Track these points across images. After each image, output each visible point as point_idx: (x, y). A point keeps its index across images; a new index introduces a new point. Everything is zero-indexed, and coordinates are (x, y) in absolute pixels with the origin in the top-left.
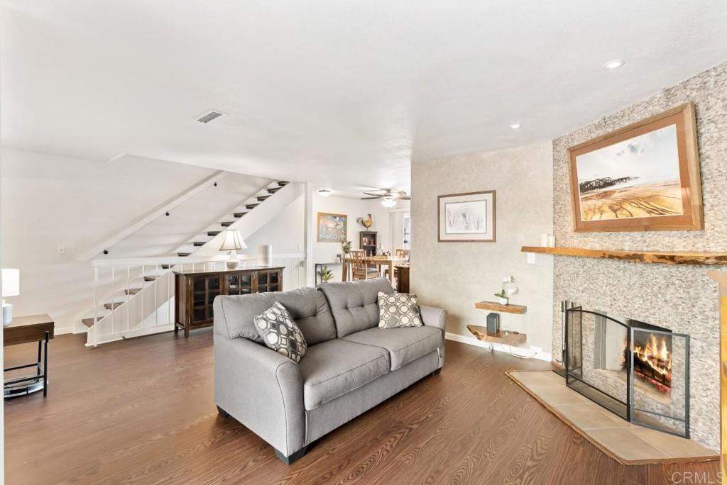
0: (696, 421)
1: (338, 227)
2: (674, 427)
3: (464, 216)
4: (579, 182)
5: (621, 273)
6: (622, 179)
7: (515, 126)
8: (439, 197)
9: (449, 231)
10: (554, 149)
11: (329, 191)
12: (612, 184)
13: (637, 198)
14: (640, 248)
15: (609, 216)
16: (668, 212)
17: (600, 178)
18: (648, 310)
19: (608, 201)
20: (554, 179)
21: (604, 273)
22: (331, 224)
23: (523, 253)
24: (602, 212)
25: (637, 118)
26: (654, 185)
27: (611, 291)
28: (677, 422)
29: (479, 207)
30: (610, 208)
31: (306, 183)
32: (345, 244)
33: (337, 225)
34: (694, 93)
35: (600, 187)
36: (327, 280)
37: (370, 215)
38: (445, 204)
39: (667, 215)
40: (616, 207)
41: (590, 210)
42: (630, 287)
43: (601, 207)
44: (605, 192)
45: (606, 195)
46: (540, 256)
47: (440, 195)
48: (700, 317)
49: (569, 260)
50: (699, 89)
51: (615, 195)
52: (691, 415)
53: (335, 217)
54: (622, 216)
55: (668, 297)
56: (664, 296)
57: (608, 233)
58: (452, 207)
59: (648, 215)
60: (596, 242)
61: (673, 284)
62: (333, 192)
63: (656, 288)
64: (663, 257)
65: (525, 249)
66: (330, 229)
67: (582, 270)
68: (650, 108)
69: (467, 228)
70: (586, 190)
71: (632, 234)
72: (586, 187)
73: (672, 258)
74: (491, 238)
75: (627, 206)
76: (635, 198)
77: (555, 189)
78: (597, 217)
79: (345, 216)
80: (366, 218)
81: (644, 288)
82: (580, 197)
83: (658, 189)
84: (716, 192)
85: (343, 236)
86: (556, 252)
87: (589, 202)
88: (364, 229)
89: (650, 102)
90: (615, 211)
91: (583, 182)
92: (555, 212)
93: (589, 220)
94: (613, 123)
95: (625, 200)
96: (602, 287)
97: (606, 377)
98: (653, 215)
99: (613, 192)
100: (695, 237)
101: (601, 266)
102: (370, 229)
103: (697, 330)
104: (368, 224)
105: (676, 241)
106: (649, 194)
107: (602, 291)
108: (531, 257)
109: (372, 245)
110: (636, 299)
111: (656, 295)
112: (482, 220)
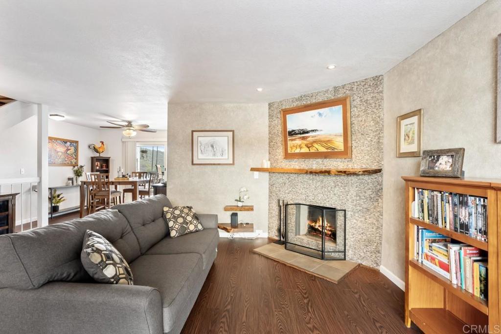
0: (349, 250)
1: (69, 152)
2: (338, 257)
3: (212, 146)
4: (288, 130)
5: (311, 182)
6: (313, 130)
7: (260, 90)
8: (193, 131)
9: (200, 157)
10: (269, 108)
11: (64, 117)
12: (307, 132)
13: (321, 141)
14: (321, 168)
15: (305, 150)
16: (336, 149)
17: (301, 129)
18: (325, 200)
19: (305, 142)
20: (269, 127)
21: (301, 182)
22: (61, 149)
23: (252, 172)
24: (301, 148)
25: (320, 99)
26: (330, 135)
27: (306, 191)
28: (340, 254)
29: (223, 141)
30: (306, 145)
31: (39, 105)
32: (76, 168)
33: (68, 150)
34: (348, 92)
35: (300, 134)
36: (57, 203)
37: (102, 143)
38: (198, 137)
39: (336, 150)
40: (309, 145)
41: (294, 146)
42: (316, 188)
43: (301, 145)
44: (303, 137)
45: (304, 138)
46: (261, 173)
47: (194, 130)
48: (350, 200)
49: (279, 176)
50: (349, 90)
51: (309, 139)
52: (346, 248)
53: (65, 142)
54: (312, 150)
55: (335, 192)
56: (333, 191)
57: (303, 160)
58: (202, 139)
59: (326, 150)
60: (296, 164)
61: (338, 185)
62: (67, 117)
63: (329, 188)
64: (341, 172)
65: (253, 169)
66: (60, 154)
67: (288, 181)
68: (327, 95)
69: (214, 155)
70: (292, 135)
71: (317, 160)
72: (292, 133)
73: (345, 172)
74: (232, 162)
75: (315, 145)
76: (319, 141)
77: (270, 133)
78: (298, 151)
79: (77, 142)
80: (98, 145)
81: (323, 189)
82: (288, 139)
83: (332, 137)
84: (357, 141)
85: (74, 161)
86: (270, 171)
87: (294, 142)
88: (97, 155)
89: (327, 91)
90: (309, 148)
91: (291, 130)
92: (270, 147)
93: (293, 152)
94: (306, 99)
95: (315, 142)
96: (300, 190)
97: (303, 239)
98: (329, 150)
99: (307, 137)
100: (348, 161)
101: (299, 178)
102: (103, 155)
103: (349, 207)
104: (101, 150)
105: (339, 163)
106: (327, 139)
107: (300, 192)
108: (256, 174)
109: (104, 169)
110: (319, 195)
111: (329, 192)
112: (225, 150)
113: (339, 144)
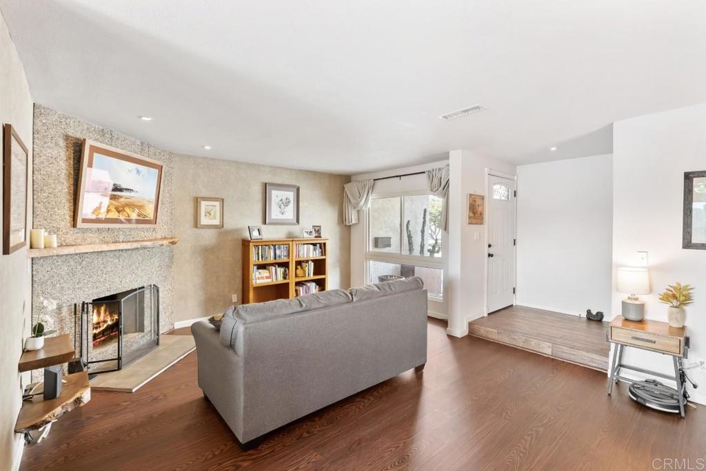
6: (128, 189)
10: (37, 116)
12: (121, 190)
13: (134, 205)
15: (114, 215)
19: (116, 203)
24: (108, 211)
26: (144, 200)
30: (115, 208)
39: (146, 218)
40: (120, 209)
43: (109, 207)
45: (114, 197)
51: (122, 200)
59: (137, 218)
75: (127, 210)
76: (132, 205)
83: (145, 203)
90: (119, 212)
95: (127, 205)
99: (119, 197)
106: (141, 204)
113: (149, 212)
